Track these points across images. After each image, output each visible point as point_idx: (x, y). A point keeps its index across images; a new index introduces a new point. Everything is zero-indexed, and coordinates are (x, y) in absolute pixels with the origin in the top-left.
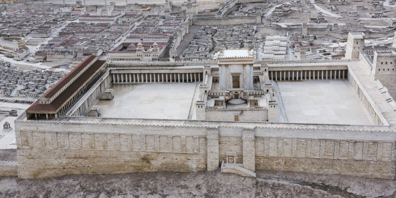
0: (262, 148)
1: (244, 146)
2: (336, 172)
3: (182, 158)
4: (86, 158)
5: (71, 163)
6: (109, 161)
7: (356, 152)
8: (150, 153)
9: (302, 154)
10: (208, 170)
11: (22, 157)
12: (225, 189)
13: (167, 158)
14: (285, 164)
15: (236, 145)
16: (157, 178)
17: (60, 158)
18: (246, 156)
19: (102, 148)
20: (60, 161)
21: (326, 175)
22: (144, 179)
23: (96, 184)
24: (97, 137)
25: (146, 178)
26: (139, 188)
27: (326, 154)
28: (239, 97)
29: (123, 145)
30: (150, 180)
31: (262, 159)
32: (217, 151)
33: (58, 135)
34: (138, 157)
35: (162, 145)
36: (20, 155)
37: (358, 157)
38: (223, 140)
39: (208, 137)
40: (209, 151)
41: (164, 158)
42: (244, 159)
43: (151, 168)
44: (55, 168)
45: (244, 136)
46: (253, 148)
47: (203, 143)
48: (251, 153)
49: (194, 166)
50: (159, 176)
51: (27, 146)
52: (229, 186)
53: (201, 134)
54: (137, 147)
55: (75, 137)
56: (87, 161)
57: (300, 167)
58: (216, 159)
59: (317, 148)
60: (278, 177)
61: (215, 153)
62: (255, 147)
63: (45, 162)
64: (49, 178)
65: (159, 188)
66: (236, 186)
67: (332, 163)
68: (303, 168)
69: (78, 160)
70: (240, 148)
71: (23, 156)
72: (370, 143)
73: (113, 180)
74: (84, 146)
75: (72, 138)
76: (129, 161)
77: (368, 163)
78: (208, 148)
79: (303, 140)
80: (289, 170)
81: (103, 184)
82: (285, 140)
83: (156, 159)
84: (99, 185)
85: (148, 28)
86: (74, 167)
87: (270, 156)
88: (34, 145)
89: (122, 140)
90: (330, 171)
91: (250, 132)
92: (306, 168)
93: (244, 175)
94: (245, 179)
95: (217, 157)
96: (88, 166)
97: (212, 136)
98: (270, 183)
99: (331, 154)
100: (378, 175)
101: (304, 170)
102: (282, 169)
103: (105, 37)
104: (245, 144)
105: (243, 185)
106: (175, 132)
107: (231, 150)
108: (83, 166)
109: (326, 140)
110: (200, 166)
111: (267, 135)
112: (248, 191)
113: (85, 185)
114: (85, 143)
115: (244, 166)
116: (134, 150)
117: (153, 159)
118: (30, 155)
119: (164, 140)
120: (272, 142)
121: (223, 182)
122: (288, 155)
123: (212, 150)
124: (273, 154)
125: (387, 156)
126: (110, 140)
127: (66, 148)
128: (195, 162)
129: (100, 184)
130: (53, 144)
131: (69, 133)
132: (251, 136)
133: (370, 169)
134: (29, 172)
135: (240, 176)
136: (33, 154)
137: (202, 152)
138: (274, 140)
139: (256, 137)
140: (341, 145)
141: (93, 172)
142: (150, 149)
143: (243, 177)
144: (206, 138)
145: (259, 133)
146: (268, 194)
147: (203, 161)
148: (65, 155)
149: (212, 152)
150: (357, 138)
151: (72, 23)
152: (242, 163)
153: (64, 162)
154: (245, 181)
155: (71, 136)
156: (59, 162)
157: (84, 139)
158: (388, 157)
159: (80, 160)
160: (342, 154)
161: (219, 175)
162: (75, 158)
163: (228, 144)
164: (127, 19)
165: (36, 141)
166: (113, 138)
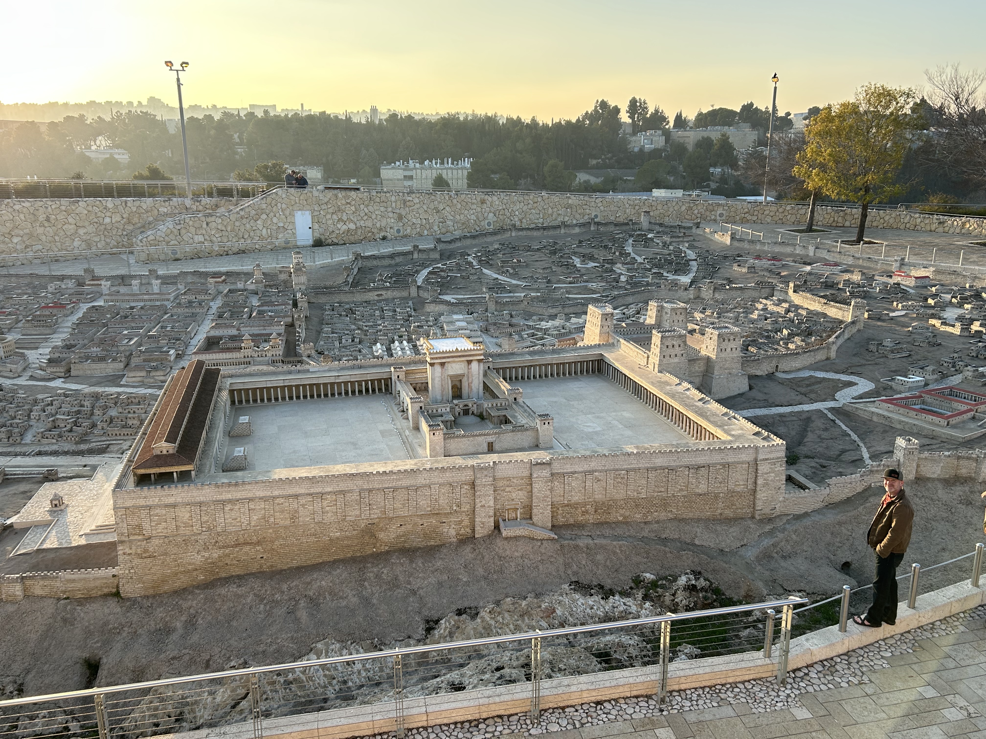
0: (562, 490)
1: (535, 490)
2: (671, 516)
3: (432, 522)
4: (259, 543)
5: (228, 555)
6: (302, 543)
7: (699, 483)
8: (375, 521)
9: (620, 494)
10: (477, 536)
11: (127, 558)
12: (513, 564)
13: (405, 525)
14: (595, 512)
15: (521, 490)
16: (393, 561)
17: (206, 549)
18: (537, 506)
19: (288, 522)
20: (206, 555)
21: (658, 522)
22: (369, 565)
23: (285, 587)
24: (278, 504)
25: (373, 563)
26: (366, 583)
27: (656, 489)
28: (470, 412)
29: (328, 512)
30: (380, 567)
31: (560, 509)
32: (492, 503)
33: (204, 508)
34: (354, 530)
35: (398, 505)
36: (124, 554)
37: (702, 488)
38: (500, 484)
39: (478, 482)
40: (478, 505)
41: (401, 525)
42: (535, 511)
43: (378, 545)
44: (196, 570)
45: (535, 475)
46: (548, 493)
47: (466, 493)
48: (546, 500)
49: (453, 532)
50: (394, 557)
51: (139, 535)
52: (520, 559)
53: (464, 479)
54: (353, 513)
55: (237, 507)
56: (258, 548)
57: (618, 514)
58: (490, 517)
59: (644, 482)
60: (590, 534)
61: (489, 507)
62: (551, 490)
63: (176, 561)
64: (185, 590)
65: (401, 578)
66: (531, 556)
67: (665, 504)
68: (621, 515)
69: (242, 549)
70: (526, 494)
71: (130, 554)
72: (718, 467)
73: (315, 576)
74: (253, 524)
75: (231, 510)
76: (338, 538)
77: (716, 496)
78: (477, 501)
79: (623, 472)
80: (603, 520)
81: (297, 586)
82: (596, 474)
83: (386, 528)
84: (290, 589)
85: (237, 310)
86: (235, 562)
87: (573, 502)
88: (154, 532)
89: (325, 503)
90: (663, 516)
91: (543, 466)
92: (627, 514)
93: (539, 538)
94: (542, 544)
95: (492, 513)
96: (262, 558)
97: (483, 480)
98: (581, 545)
99: (663, 489)
100: (729, 513)
101: (624, 518)
102: (591, 521)
103: (168, 329)
104: (536, 486)
105: (542, 554)
106: (421, 480)
107: (513, 500)
108: (252, 559)
109: (655, 469)
110: (462, 531)
111: (568, 468)
112: (551, 562)
113: (262, 592)
114: (255, 518)
115: (535, 522)
116: (348, 518)
117: (381, 530)
118: (146, 551)
119: (401, 495)
120: (577, 478)
121: (508, 552)
122: (599, 497)
123: (483, 503)
124: (576, 498)
125: (741, 483)
126: (303, 505)
127: (219, 529)
128: (453, 526)
129: (291, 585)
130: (192, 526)
131: (223, 503)
132: (546, 473)
133: (719, 506)
134: (143, 583)
135: (533, 539)
136: (151, 549)
137: (466, 508)
138: (579, 476)
139: (552, 475)
140: (677, 474)
141: (272, 566)
142: (376, 514)
143: (537, 540)
144: (473, 485)
145: (557, 467)
146: (584, 562)
147: (466, 522)
148: (217, 542)
149: (483, 506)
150: (701, 460)
151: (93, 307)
152: (531, 518)
153: (215, 555)
154: (543, 547)
155: (228, 507)
156: (204, 556)
157: (254, 509)
158: (743, 485)
159: (247, 548)
160: (679, 487)
161: (499, 542)
162: (237, 545)
163: (508, 489)
164: (194, 297)
165: (157, 524)
166: (309, 501)
